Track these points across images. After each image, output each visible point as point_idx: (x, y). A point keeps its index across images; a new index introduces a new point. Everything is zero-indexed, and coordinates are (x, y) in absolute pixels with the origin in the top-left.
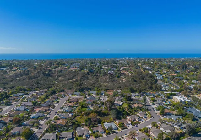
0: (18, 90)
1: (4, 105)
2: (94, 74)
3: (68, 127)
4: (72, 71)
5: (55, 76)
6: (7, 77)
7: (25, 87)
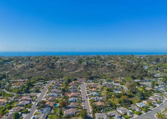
0: (37, 80)
1: (34, 93)
2: (93, 66)
3: (108, 108)
4: (72, 64)
5: (59, 69)
6: (16, 69)
7: (42, 77)
